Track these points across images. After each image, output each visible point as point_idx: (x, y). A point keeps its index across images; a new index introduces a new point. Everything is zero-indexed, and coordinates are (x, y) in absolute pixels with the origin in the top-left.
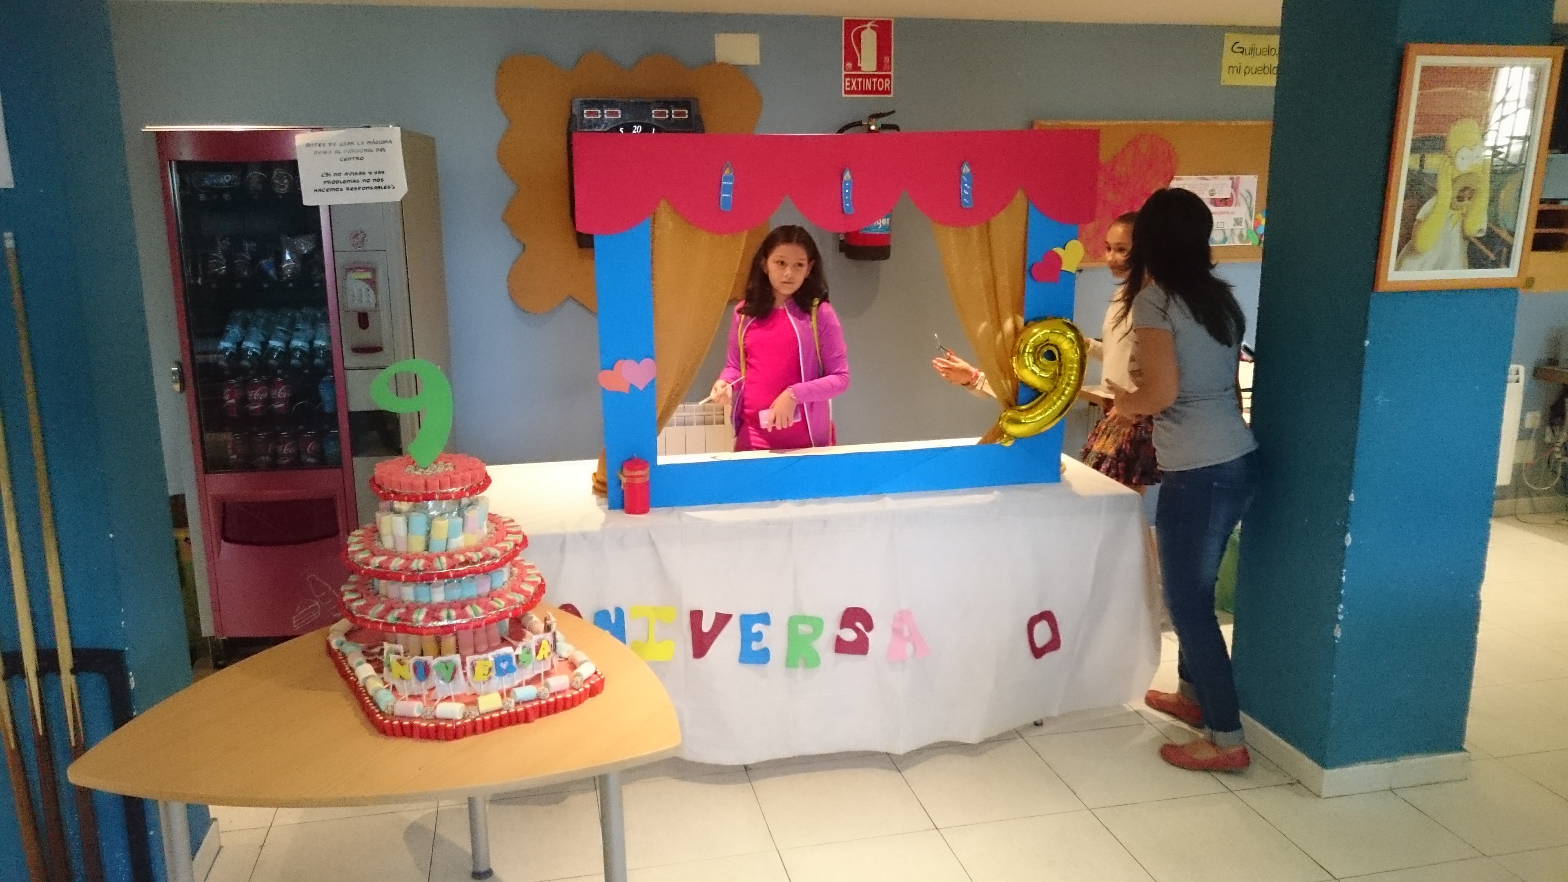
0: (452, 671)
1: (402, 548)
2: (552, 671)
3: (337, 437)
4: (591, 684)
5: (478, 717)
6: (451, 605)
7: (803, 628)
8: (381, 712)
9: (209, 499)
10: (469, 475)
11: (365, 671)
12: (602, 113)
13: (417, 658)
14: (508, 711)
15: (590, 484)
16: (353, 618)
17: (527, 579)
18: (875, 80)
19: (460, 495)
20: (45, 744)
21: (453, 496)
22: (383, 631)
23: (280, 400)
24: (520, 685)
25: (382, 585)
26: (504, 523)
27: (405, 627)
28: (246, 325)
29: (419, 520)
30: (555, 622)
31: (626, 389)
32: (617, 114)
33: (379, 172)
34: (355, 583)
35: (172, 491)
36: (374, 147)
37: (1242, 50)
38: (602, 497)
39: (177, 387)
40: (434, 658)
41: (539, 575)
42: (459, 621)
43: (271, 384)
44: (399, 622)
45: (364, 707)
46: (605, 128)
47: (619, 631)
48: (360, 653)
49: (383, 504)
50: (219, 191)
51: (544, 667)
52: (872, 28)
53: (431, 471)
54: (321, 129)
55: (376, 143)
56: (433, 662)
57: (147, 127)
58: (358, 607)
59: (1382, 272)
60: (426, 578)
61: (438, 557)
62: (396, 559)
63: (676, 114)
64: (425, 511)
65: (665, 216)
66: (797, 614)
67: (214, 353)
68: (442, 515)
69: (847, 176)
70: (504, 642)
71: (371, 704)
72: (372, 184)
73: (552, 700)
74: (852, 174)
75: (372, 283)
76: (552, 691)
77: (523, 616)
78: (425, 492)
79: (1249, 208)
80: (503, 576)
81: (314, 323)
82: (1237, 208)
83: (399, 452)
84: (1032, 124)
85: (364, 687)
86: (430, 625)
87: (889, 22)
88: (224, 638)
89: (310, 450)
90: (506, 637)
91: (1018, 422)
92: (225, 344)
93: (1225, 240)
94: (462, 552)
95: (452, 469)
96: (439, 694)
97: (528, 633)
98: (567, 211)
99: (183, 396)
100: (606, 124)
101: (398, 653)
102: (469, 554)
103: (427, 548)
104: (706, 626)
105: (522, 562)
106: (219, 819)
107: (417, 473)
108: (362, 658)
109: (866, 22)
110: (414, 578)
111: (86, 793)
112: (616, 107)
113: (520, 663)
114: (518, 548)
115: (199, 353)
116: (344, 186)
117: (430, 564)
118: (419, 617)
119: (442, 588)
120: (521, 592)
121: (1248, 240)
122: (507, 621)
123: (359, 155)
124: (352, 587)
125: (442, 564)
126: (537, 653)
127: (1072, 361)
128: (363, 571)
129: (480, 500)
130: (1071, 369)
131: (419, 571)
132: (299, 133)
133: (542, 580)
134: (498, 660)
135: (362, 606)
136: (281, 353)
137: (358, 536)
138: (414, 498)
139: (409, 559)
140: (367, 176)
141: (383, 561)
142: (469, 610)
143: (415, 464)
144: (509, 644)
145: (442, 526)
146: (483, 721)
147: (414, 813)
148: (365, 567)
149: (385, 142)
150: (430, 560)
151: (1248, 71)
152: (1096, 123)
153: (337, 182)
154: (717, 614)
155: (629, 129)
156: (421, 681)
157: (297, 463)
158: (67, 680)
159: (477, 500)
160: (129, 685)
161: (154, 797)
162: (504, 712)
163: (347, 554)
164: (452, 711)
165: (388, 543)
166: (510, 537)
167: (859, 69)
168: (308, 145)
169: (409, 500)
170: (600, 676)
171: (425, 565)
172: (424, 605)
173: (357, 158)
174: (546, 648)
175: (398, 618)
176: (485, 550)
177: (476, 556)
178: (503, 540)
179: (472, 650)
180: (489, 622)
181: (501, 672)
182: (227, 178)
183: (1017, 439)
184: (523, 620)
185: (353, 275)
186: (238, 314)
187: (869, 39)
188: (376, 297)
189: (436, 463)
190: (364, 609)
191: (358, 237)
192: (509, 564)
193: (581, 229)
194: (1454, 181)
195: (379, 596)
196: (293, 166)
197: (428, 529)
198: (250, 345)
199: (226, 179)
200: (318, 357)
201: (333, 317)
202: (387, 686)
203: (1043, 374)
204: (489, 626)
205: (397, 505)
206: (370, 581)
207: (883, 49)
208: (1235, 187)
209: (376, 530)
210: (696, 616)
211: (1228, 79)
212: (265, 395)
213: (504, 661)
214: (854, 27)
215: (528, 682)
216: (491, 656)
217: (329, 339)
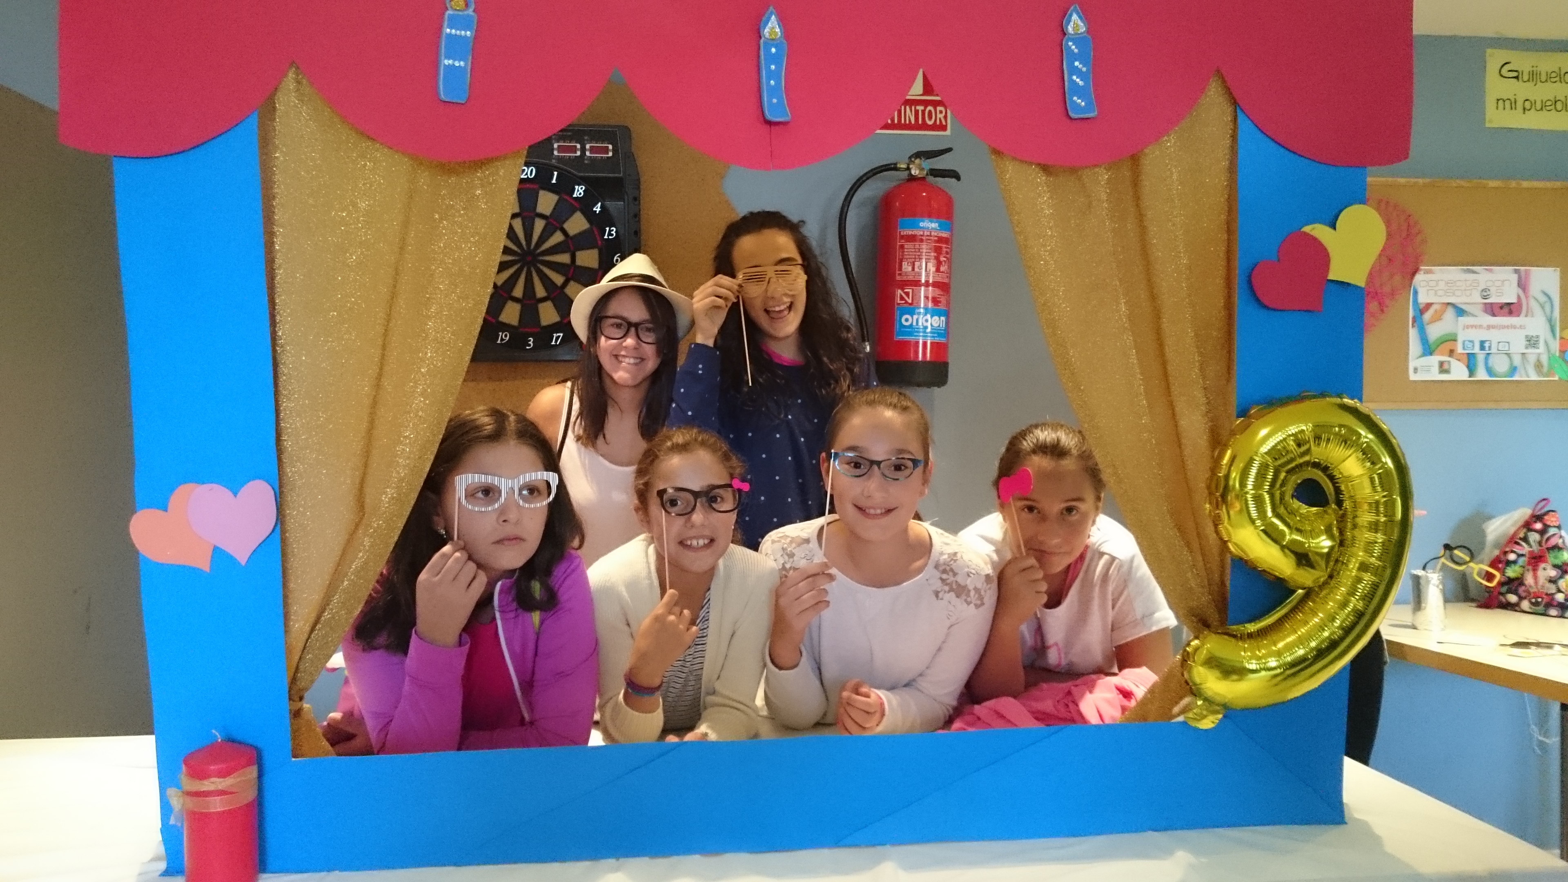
18: (920, 108)
37: (1515, 74)
63: (593, 150)
69: (772, 28)
79: (1550, 321)
82: (1528, 319)
91: (1232, 667)
93: (1513, 370)
121: (1550, 373)
127: (1371, 509)
151: (1528, 106)
203: (1298, 542)
208: (1523, 285)
211: (1497, 118)
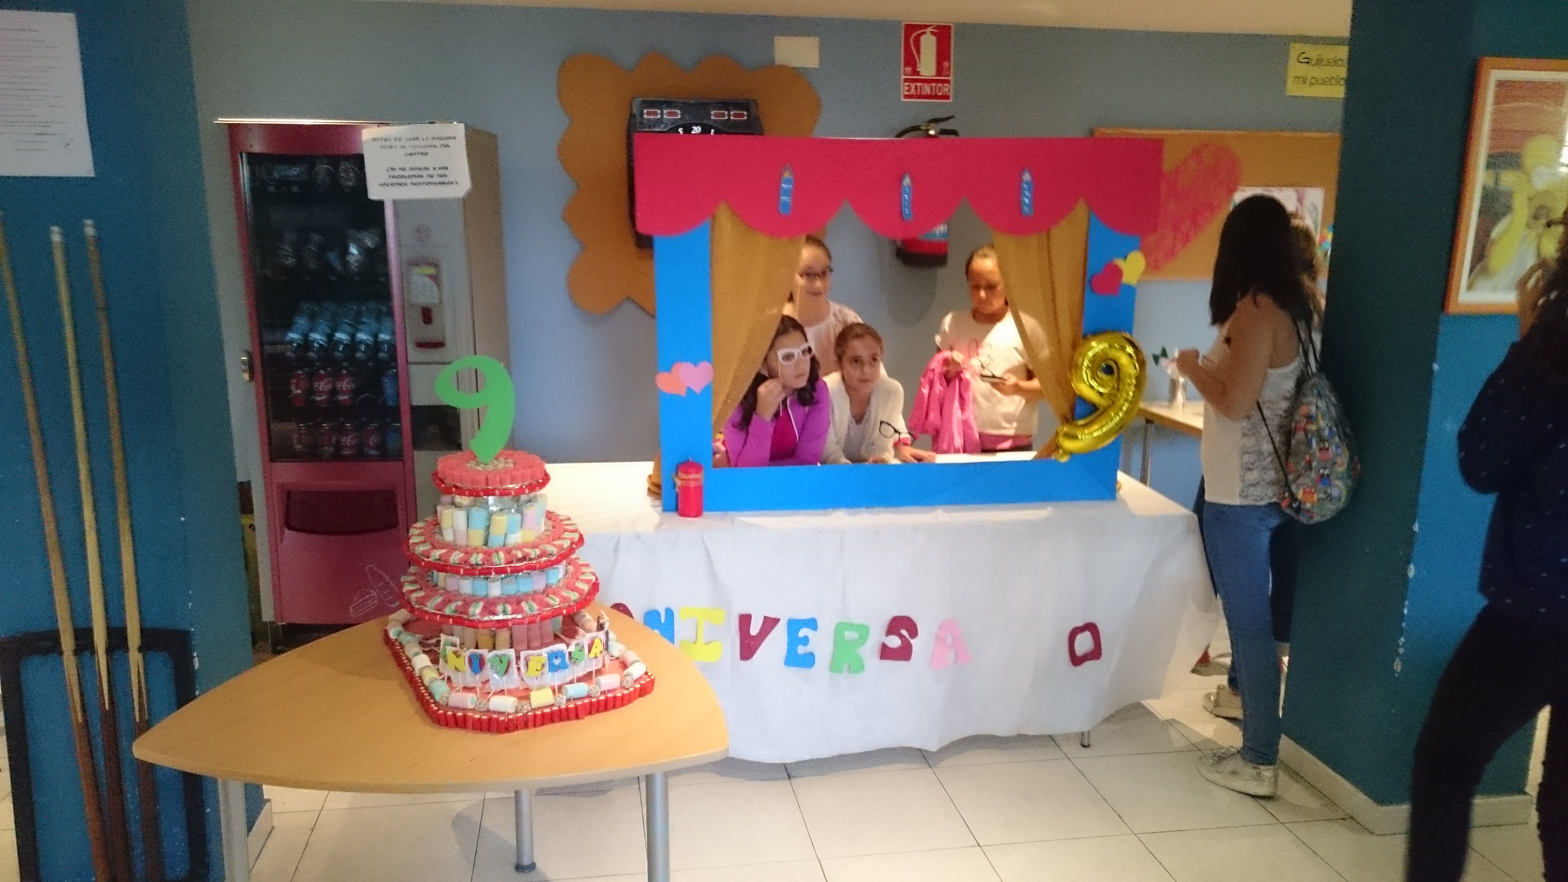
0: (507, 665)
1: (461, 542)
2: (604, 670)
3: (399, 430)
4: (640, 684)
5: (530, 712)
6: (507, 600)
7: (848, 634)
8: (435, 703)
9: (275, 489)
10: (529, 471)
11: (421, 661)
12: (662, 114)
13: (473, 650)
14: (559, 707)
15: (645, 485)
16: (412, 610)
17: (582, 577)
18: (934, 85)
19: (520, 491)
20: (111, 718)
21: (513, 493)
22: (441, 623)
23: (344, 393)
24: (571, 682)
25: (440, 577)
26: (562, 520)
27: (461, 620)
28: (313, 318)
29: (479, 515)
30: (608, 620)
31: (683, 393)
32: (676, 114)
33: (443, 168)
34: (414, 574)
35: (240, 478)
36: (438, 143)
37: (1307, 60)
38: (657, 499)
39: (246, 376)
40: (490, 651)
41: (593, 574)
42: (513, 616)
43: (336, 376)
44: (456, 615)
45: (420, 698)
46: (664, 128)
47: (668, 631)
48: (417, 644)
49: (446, 498)
50: (286, 183)
51: (596, 665)
52: (932, 33)
53: (492, 467)
54: (387, 124)
55: (441, 139)
56: (488, 655)
57: (220, 119)
58: (417, 598)
59: (1453, 293)
60: (484, 572)
61: (497, 552)
62: (457, 553)
63: (735, 115)
64: (486, 507)
65: (724, 217)
66: (844, 621)
67: (281, 343)
68: (501, 510)
69: (907, 181)
70: (557, 638)
71: (426, 694)
72: (437, 179)
73: (602, 698)
74: (913, 179)
75: (435, 278)
76: (603, 689)
77: (576, 614)
78: (485, 487)
80: (558, 574)
81: (378, 318)
83: (459, 447)
84: (1092, 132)
85: (420, 677)
86: (486, 618)
87: (949, 27)
88: (283, 624)
89: (373, 443)
90: (558, 633)
91: (1074, 437)
92: (293, 336)
94: (519, 548)
95: (512, 465)
96: (493, 687)
97: (581, 631)
98: (625, 212)
99: (252, 386)
100: (665, 124)
101: (454, 645)
102: (527, 550)
103: (486, 544)
104: (754, 630)
105: (577, 561)
106: (272, 801)
107: (478, 468)
108: (418, 649)
109: (926, 27)
110: (471, 571)
111: (149, 768)
112: (675, 107)
113: (573, 660)
114: (574, 546)
115: (268, 344)
116: (408, 181)
117: (489, 559)
118: (476, 611)
119: (498, 583)
120: (575, 589)
122: (561, 618)
123: (424, 150)
124: (411, 578)
125: (500, 559)
126: (590, 651)
127: (1130, 376)
128: (423, 563)
129: (538, 496)
130: (1130, 385)
131: (477, 564)
132: (364, 127)
133: (597, 579)
134: (552, 656)
135: (421, 597)
136: (346, 345)
137: (420, 528)
138: (474, 493)
139: (468, 553)
140: (431, 172)
141: (443, 554)
142: (524, 604)
143: (476, 460)
144: (562, 641)
145: (501, 522)
146: (535, 716)
147: (459, 803)
148: (425, 559)
149: (449, 138)
150: (488, 554)
151: (1315, 82)
152: (1159, 132)
153: (402, 177)
154: (765, 618)
155: (688, 130)
156: (476, 674)
157: (360, 455)
158: (135, 657)
159: (535, 497)
160: (194, 666)
161: (212, 774)
162: (555, 708)
163: (408, 547)
164: (505, 704)
165: (448, 537)
166: (567, 535)
167: (918, 73)
168: (375, 140)
169: (470, 495)
170: (650, 676)
171: (483, 560)
172: (481, 599)
173: (422, 154)
174: (598, 647)
175: (456, 611)
176: (542, 547)
177: (534, 553)
178: (560, 538)
179: (526, 647)
180: (543, 619)
181: (553, 668)
182: (296, 170)
183: (1071, 453)
184: (577, 618)
185: (417, 270)
186: (305, 306)
187: (928, 44)
188: (440, 294)
189: (496, 459)
190: (422, 601)
191: (422, 233)
192: (564, 562)
193: (641, 228)
194: (1530, 199)
195: (438, 588)
196: (359, 160)
197: (488, 524)
198: (317, 337)
199: (294, 171)
200: (383, 351)
201: (397, 311)
202: (442, 677)
203: (1101, 390)
204: (545, 622)
205: (458, 499)
206: (430, 573)
207: (943, 55)
208: (1300, 200)
209: (437, 524)
210: (745, 620)
211: (1294, 89)
212: (330, 386)
213: (557, 658)
214: (913, 31)
215: (580, 680)
216: (544, 651)
217: (393, 333)
